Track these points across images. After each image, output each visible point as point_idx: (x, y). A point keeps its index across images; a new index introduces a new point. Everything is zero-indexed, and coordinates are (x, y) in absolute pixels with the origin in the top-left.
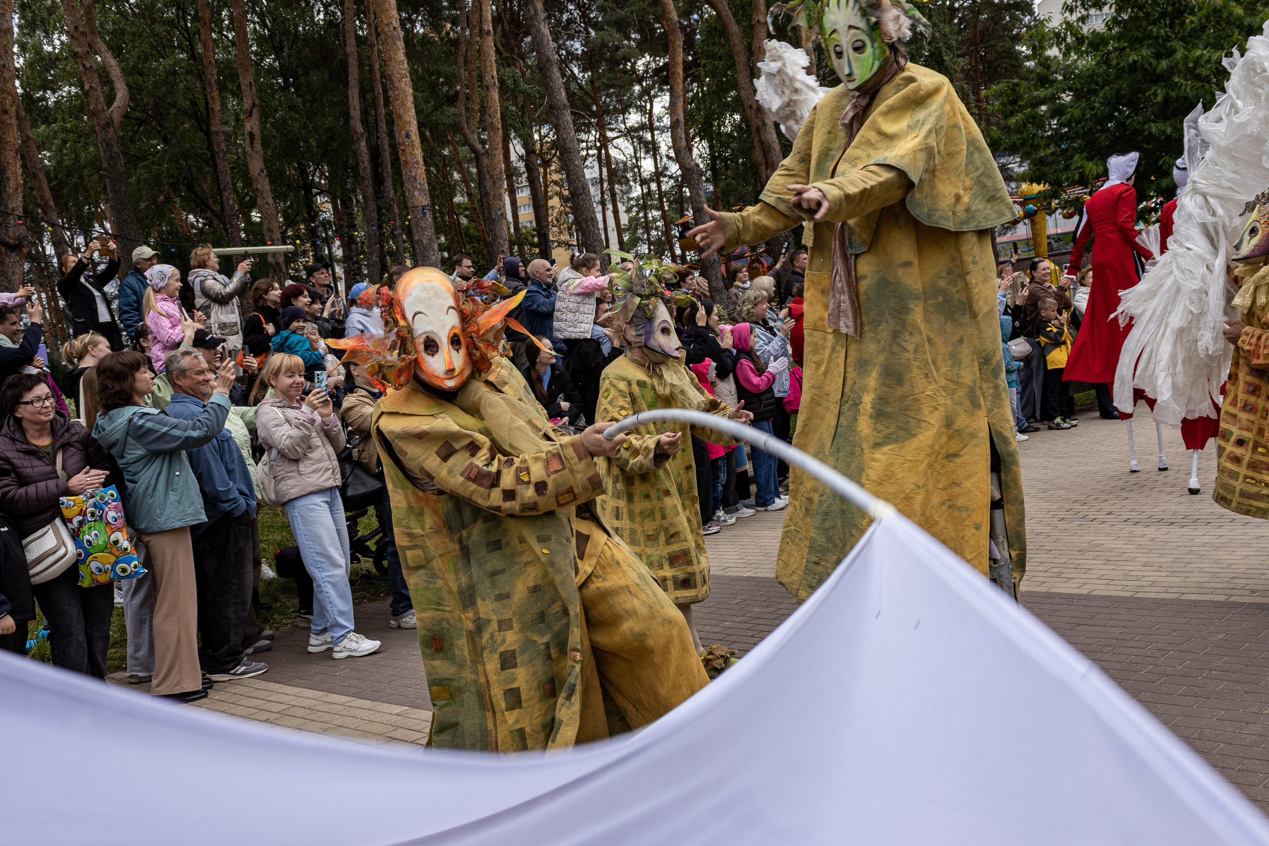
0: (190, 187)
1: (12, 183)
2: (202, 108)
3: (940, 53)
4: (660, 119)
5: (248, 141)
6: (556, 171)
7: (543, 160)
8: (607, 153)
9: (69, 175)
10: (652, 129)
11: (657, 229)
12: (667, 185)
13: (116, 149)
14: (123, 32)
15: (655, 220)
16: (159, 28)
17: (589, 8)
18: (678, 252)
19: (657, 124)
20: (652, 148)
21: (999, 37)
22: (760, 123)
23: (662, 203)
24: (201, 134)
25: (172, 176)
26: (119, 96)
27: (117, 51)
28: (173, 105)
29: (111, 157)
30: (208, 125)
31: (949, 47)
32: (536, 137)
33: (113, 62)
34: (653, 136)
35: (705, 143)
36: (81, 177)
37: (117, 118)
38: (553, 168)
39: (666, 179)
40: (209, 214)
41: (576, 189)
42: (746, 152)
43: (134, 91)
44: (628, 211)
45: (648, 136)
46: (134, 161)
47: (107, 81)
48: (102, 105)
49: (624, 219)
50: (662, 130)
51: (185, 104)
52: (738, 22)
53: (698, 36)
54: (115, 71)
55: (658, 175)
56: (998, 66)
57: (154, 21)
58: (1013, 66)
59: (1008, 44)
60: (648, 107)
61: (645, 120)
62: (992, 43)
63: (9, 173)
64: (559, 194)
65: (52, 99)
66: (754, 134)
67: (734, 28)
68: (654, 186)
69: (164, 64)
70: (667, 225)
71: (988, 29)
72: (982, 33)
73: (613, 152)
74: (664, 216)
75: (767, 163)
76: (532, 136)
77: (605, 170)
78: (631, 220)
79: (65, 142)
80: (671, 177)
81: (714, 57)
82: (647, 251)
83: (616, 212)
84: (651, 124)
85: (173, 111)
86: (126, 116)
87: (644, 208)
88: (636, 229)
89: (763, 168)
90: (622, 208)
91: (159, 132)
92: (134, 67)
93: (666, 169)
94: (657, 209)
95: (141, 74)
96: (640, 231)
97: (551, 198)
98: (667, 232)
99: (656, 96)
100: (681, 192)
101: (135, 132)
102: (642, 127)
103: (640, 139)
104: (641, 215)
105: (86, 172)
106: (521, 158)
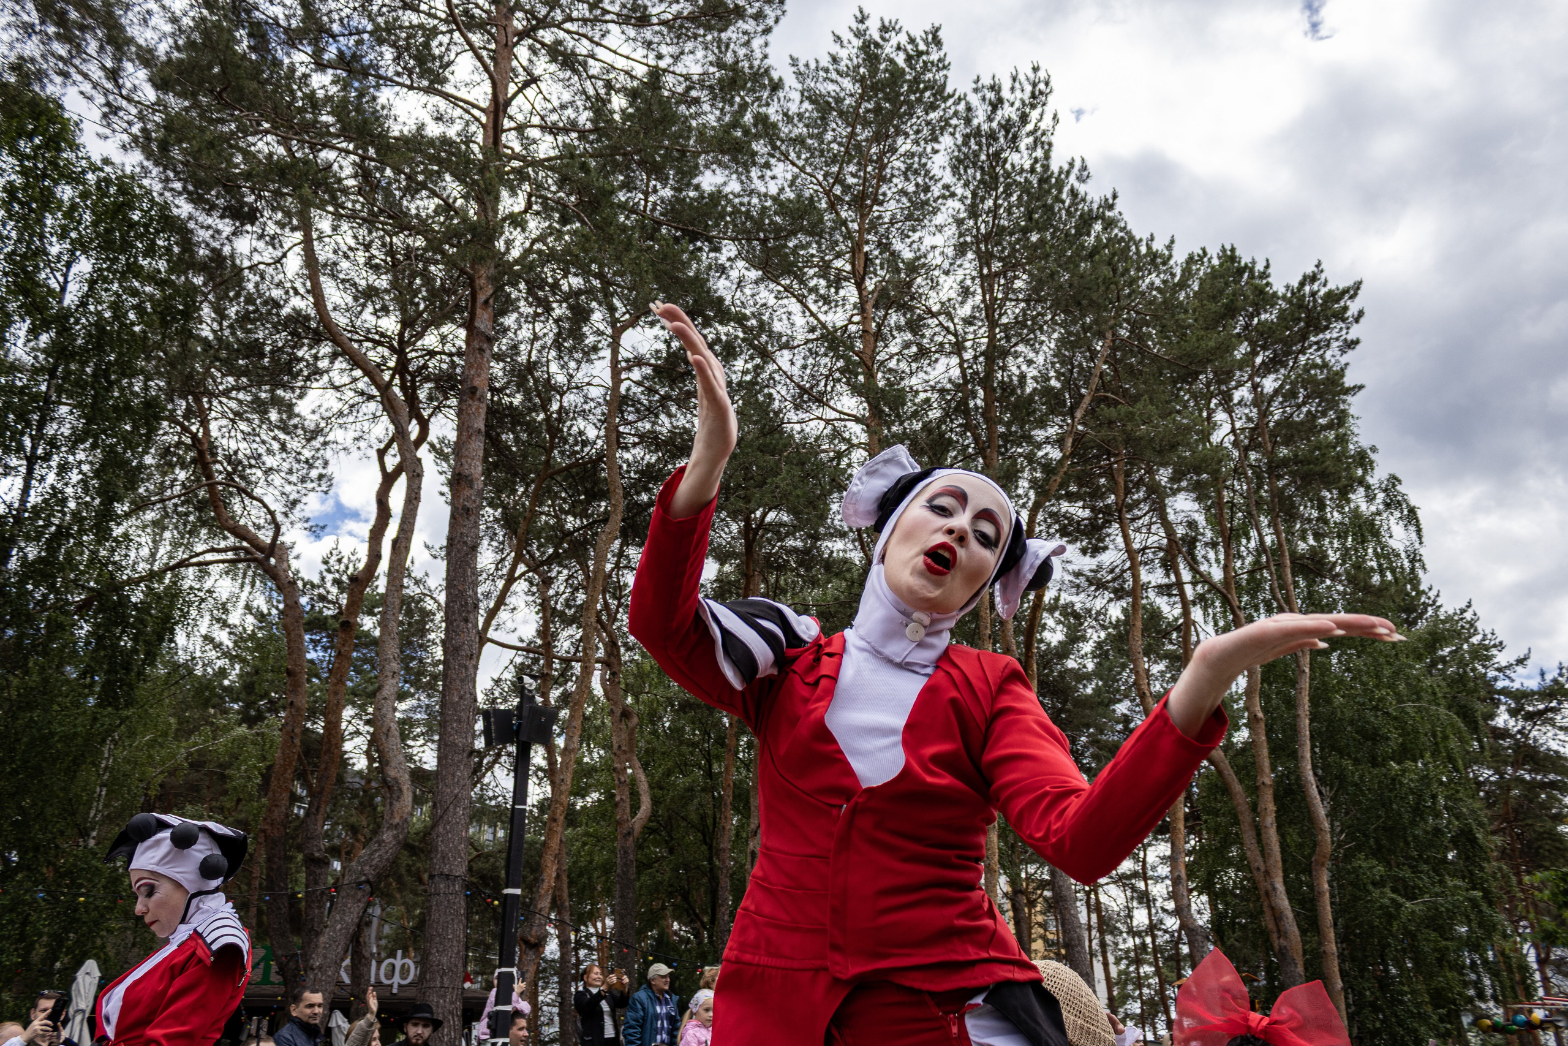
0: (686, 897)
1: (545, 885)
2: (709, 821)
3: (1471, 830)
4: (1154, 868)
5: (749, 859)
6: (1041, 912)
7: (1028, 899)
8: (1097, 899)
9: (581, 875)
10: (1145, 879)
11: (1149, 986)
12: (1162, 939)
13: (631, 857)
14: (654, 750)
15: (1147, 977)
16: (684, 748)
17: (1082, 754)
18: (1174, 1015)
19: (1150, 873)
20: (1145, 899)
21: (1537, 816)
22: (1269, 888)
23: (1156, 959)
24: (704, 848)
25: (671, 886)
26: (643, 808)
27: (645, 767)
28: (684, 819)
29: (625, 864)
30: (711, 839)
31: (1481, 824)
32: (1023, 875)
33: (642, 777)
34: (1146, 885)
35: (1204, 898)
36: (589, 878)
37: (638, 828)
38: (1038, 909)
39: (1160, 933)
40: (698, 925)
41: (1071, 939)
42: (1255, 916)
43: (656, 802)
44: (1118, 962)
45: (1141, 885)
46: (643, 866)
47: (635, 796)
48: (627, 816)
49: (1114, 971)
50: (1159, 879)
51: (694, 817)
52: (1241, 781)
53: (1195, 789)
54: (643, 786)
55: (1152, 928)
56: (1540, 847)
57: (681, 743)
58: (1558, 849)
59: (1549, 824)
60: (1142, 854)
61: (1139, 868)
62: (1529, 822)
63: (545, 876)
64: (1044, 938)
65: (579, 804)
66: (1263, 897)
67: (1237, 787)
68: (1148, 940)
69: (681, 781)
70: (1162, 983)
71: (1522, 806)
72: (1516, 811)
73: (1103, 898)
74: (1158, 972)
75: (1279, 931)
76: (1019, 875)
77: (1094, 917)
78: (1120, 973)
79: (584, 844)
80: (1166, 931)
81: (1216, 813)
82: (1138, 1011)
83: (1106, 964)
84: (1145, 873)
85: (684, 824)
86: (645, 827)
87: (1138, 962)
88: (1126, 984)
89: (1275, 936)
90: (1111, 959)
91: (667, 842)
92: (658, 783)
93: (1161, 922)
94: (1150, 964)
95: (661, 788)
96: (1130, 987)
97: (1035, 940)
98: (1161, 991)
99: (1150, 845)
100: (1177, 949)
101: (645, 840)
102: (1135, 875)
103: (1134, 889)
104: (1132, 969)
105: (596, 874)
106: (1006, 895)
